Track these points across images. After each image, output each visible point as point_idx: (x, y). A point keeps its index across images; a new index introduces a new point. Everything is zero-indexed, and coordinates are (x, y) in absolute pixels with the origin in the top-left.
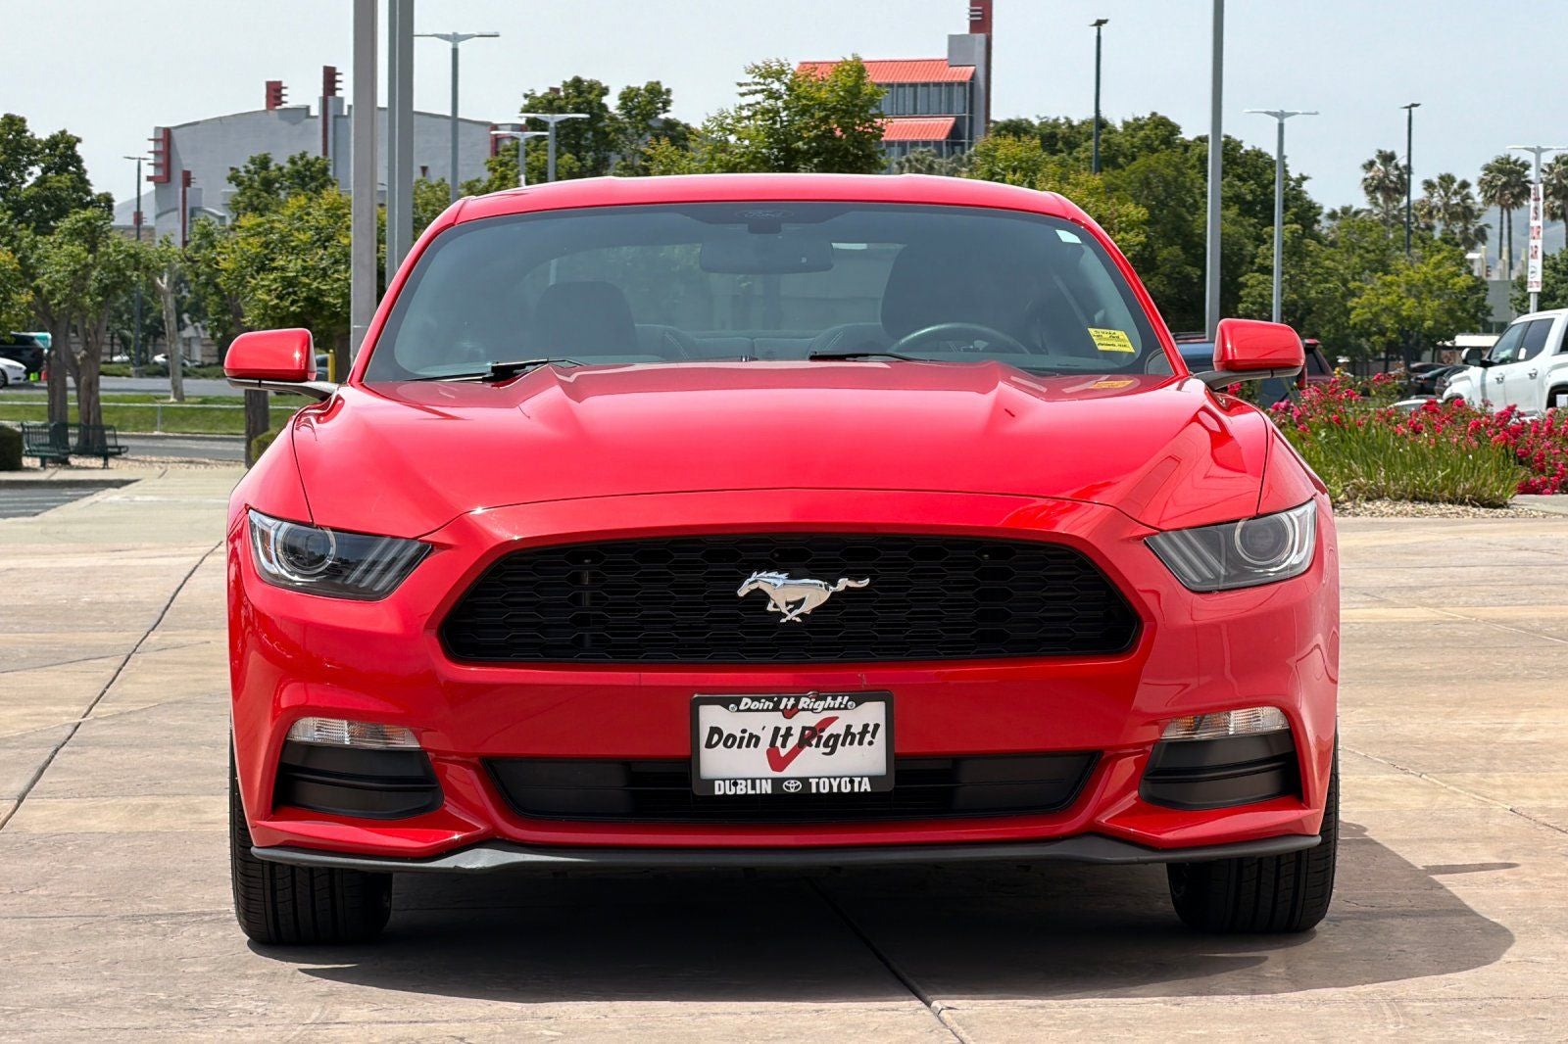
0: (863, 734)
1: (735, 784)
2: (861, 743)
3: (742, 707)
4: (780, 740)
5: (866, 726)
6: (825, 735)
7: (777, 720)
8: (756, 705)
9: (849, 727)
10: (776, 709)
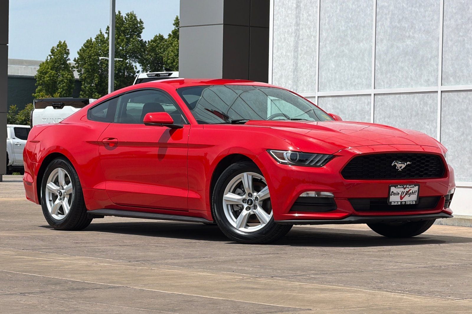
0: (414, 192)
1: (395, 203)
2: (414, 194)
3: (398, 187)
4: (402, 194)
5: (415, 191)
6: (409, 193)
7: (403, 190)
8: (400, 187)
9: (413, 191)
10: (403, 188)
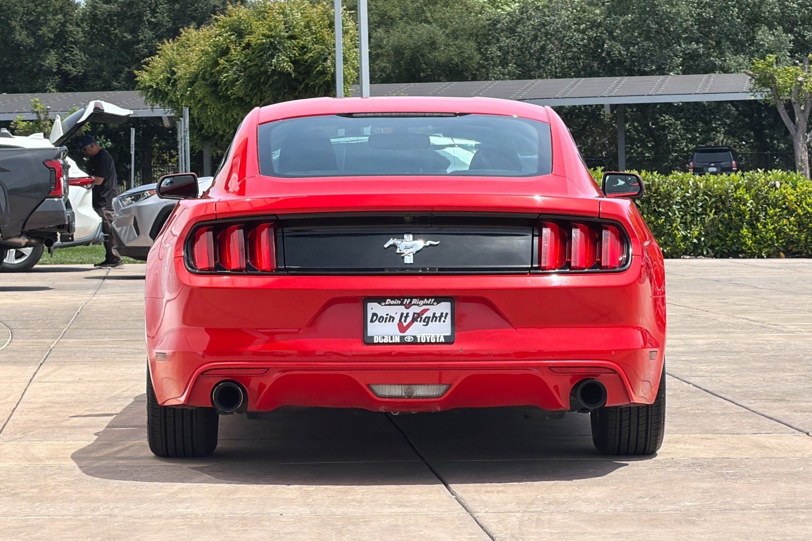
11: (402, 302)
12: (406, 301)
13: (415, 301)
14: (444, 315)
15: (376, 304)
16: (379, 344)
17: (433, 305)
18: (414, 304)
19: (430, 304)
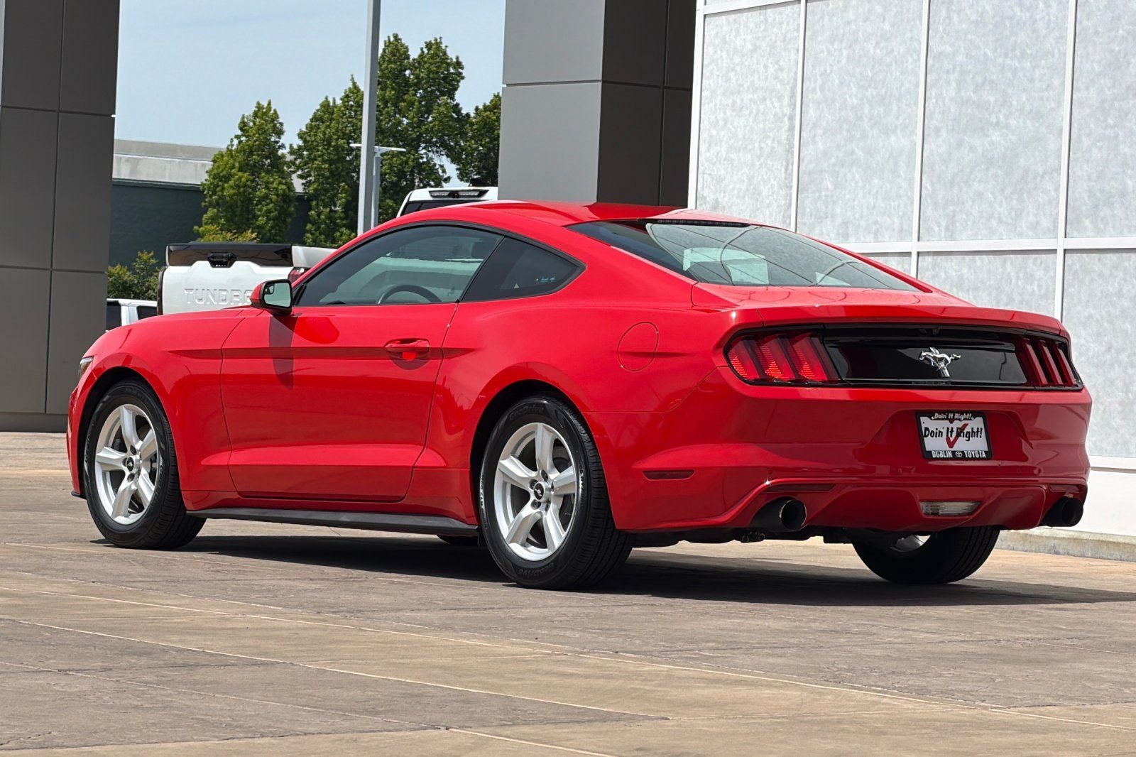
11: (948, 416)
12: (951, 416)
13: (957, 416)
14: (980, 430)
15: (926, 418)
16: (936, 459)
17: (971, 419)
18: (957, 419)
19: (969, 419)
